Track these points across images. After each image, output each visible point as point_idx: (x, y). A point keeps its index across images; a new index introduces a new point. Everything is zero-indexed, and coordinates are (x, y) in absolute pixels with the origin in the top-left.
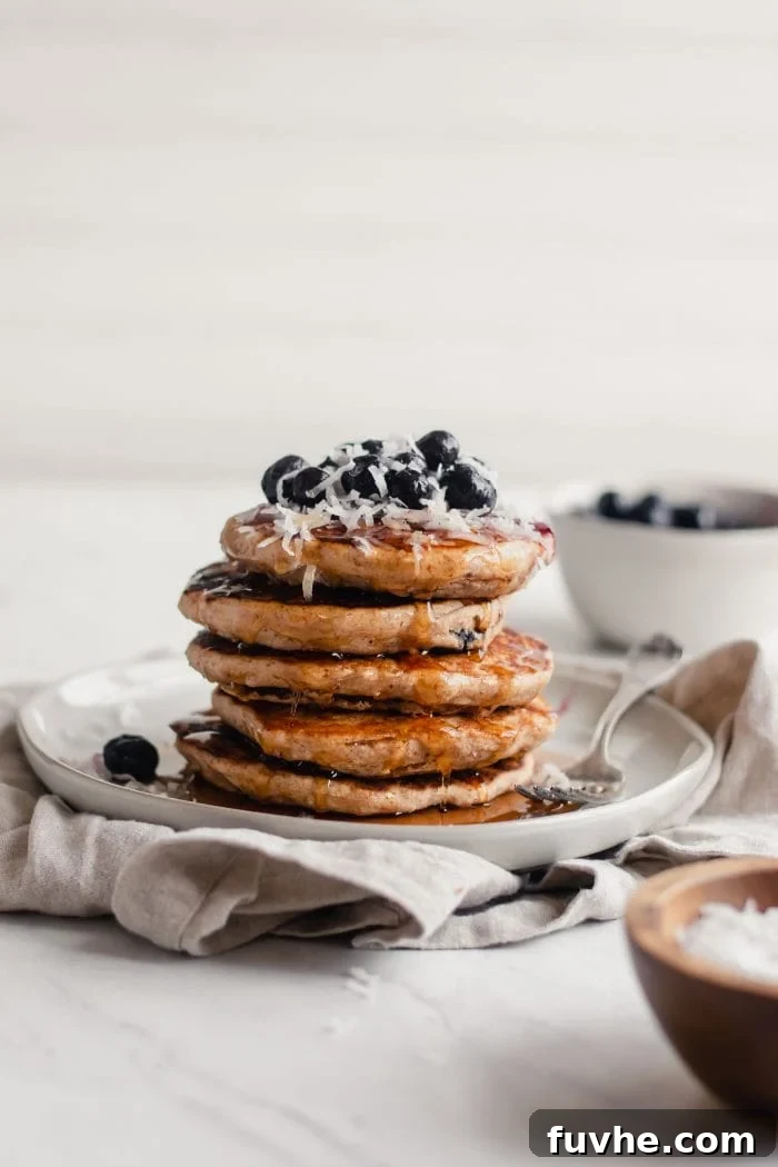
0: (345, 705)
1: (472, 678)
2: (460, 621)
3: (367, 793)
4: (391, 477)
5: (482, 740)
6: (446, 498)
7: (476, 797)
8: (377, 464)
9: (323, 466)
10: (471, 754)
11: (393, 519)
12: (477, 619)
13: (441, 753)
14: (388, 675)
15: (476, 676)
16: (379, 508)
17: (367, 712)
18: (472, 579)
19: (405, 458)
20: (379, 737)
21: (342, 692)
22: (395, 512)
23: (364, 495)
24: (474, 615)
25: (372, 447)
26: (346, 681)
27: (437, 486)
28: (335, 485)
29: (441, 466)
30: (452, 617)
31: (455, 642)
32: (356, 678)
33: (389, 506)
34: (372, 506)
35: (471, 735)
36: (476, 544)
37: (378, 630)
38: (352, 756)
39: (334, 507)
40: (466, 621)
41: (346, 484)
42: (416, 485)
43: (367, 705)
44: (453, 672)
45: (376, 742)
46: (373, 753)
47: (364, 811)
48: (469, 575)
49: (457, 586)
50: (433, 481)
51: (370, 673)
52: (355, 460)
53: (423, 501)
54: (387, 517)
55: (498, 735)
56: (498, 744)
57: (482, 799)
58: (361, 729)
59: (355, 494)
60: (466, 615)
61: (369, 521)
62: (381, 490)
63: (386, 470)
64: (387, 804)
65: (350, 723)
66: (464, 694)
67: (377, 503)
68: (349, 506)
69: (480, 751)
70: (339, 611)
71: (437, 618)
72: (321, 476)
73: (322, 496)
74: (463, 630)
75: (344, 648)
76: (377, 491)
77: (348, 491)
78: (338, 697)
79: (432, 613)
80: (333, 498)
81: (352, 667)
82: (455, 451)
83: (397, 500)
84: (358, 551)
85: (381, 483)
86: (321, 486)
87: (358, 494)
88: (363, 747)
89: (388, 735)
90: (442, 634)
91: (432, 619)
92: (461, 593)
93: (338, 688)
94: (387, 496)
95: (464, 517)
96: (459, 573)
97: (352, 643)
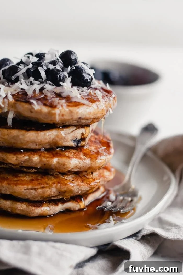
0: (25, 170)
1: (80, 160)
2: (76, 136)
3: (33, 208)
4: (48, 71)
5: (83, 187)
6: (71, 82)
7: (79, 207)
8: (42, 66)
9: (19, 64)
10: (78, 192)
11: (48, 91)
12: (82, 134)
13: (65, 192)
14: (44, 159)
15: (81, 159)
16: (42, 85)
17: (35, 173)
18: (81, 119)
19: (54, 63)
20: (39, 187)
21: (24, 165)
22: (49, 87)
23: (36, 79)
24: (81, 133)
25: (41, 56)
26: (26, 161)
27: (67, 76)
28: (23, 74)
29: (69, 67)
30: (72, 134)
31: (73, 144)
32: (30, 160)
33: (46, 85)
34: (39, 85)
35: (78, 185)
36: (83, 104)
37: (40, 140)
38: (27, 194)
39: (22, 85)
40: (78, 135)
41: (28, 74)
42: (59, 76)
43: (35, 170)
44: (71, 158)
45: (37, 189)
46: (36, 193)
47: (32, 215)
48: (80, 118)
49: (75, 122)
50: (65, 74)
51: (36, 158)
52: (32, 63)
53: (61, 83)
54: (45, 90)
55: (90, 184)
56: (89, 187)
57: (82, 207)
58: (31, 183)
59: (32, 79)
60: (78, 133)
61: (38, 91)
62: (43, 78)
63: (46, 68)
64: (42, 212)
65: (26, 179)
66: (76, 167)
67: (41, 83)
68: (29, 84)
69: (82, 191)
70: (23, 132)
71: (65, 135)
72: (17, 70)
73: (17, 80)
74: (76, 139)
75: (25, 147)
76: (41, 78)
77: (29, 77)
78: (22, 167)
79: (63, 133)
80: (22, 80)
81: (28, 155)
82: (76, 60)
83: (50, 82)
84: (32, 107)
85: (43, 74)
86: (18, 74)
87: (33, 79)
88: (32, 191)
89: (43, 186)
90: (67, 141)
91: (63, 135)
92: (77, 124)
93: (22, 164)
94: (46, 80)
95: (78, 90)
96: (76, 117)
97: (28, 145)
